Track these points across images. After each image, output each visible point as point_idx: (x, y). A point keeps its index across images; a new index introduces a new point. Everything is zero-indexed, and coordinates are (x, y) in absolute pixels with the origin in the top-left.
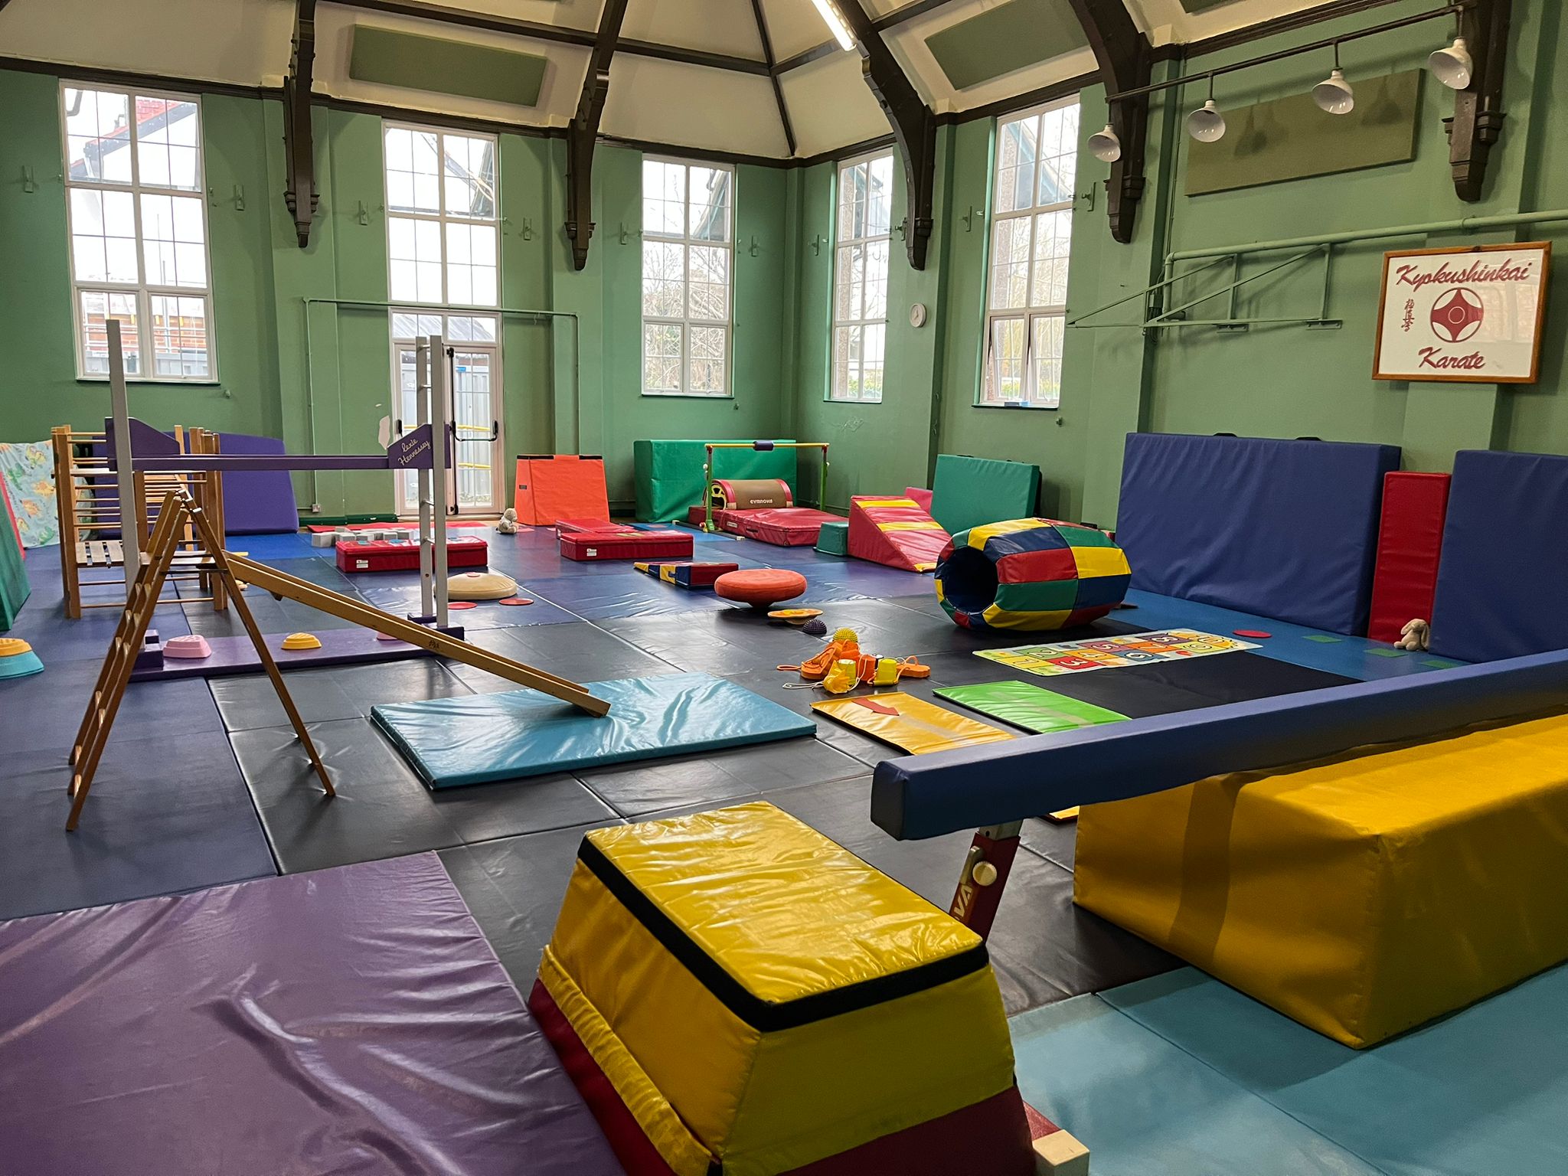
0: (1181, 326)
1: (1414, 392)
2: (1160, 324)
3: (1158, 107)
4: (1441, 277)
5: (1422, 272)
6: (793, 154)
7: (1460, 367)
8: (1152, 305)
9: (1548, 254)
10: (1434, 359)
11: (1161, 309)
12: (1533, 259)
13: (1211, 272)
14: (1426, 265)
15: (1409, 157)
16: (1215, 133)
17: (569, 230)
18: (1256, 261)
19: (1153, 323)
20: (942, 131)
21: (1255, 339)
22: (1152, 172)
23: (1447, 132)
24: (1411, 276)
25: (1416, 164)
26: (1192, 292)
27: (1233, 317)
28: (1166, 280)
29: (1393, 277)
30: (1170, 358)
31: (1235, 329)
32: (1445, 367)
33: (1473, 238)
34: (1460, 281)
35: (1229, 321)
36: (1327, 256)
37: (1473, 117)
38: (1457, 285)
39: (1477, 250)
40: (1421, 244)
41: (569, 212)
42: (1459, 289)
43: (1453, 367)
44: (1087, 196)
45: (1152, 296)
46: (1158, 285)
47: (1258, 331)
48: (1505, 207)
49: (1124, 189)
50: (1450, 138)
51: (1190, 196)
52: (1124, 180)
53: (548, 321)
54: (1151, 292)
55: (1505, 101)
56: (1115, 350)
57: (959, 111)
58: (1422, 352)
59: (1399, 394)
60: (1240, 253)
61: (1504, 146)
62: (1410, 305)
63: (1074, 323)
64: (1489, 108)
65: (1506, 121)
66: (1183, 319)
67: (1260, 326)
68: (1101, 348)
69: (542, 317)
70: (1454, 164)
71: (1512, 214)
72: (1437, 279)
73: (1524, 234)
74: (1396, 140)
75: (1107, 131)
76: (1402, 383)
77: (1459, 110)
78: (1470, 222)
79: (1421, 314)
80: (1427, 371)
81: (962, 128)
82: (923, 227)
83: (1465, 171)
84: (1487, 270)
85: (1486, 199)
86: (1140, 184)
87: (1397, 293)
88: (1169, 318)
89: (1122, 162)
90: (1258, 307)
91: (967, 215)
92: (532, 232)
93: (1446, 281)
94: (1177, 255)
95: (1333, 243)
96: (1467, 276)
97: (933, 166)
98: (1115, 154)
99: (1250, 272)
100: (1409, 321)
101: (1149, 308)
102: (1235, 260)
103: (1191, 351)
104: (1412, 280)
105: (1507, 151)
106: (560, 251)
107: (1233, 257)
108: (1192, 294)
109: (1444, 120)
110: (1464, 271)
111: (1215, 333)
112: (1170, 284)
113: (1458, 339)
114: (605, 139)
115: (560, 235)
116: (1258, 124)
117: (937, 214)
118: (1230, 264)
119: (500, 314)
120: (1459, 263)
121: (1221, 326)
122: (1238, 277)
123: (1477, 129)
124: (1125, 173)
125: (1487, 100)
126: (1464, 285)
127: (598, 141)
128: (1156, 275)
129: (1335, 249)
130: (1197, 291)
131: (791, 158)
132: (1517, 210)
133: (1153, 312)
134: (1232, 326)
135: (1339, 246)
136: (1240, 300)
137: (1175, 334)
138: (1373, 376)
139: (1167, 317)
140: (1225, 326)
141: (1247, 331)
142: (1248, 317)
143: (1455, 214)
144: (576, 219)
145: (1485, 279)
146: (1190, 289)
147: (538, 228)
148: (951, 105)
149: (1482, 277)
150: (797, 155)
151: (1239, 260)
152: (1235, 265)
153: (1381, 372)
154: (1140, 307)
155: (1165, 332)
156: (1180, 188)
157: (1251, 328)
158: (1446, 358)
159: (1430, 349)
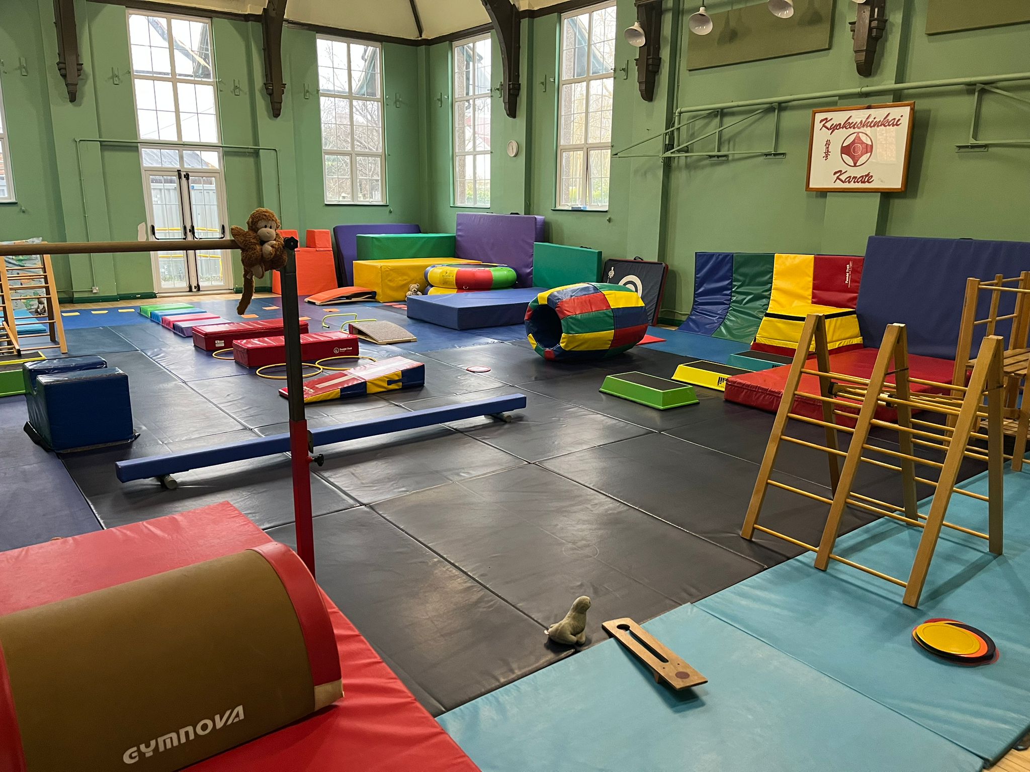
0: (686, 157)
1: (830, 198)
2: (673, 155)
3: (667, 10)
4: (847, 125)
5: (835, 122)
6: (421, 36)
7: (858, 182)
8: (667, 143)
9: (912, 110)
10: (843, 177)
11: (673, 145)
12: (903, 113)
13: (706, 121)
14: (838, 117)
15: (827, 47)
16: (707, 29)
17: (267, 89)
18: (733, 114)
19: (668, 154)
20: (525, 22)
21: (732, 165)
22: (665, 54)
23: (851, 31)
24: (828, 125)
25: (831, 51)
26: (693, 134)
27: (719, 151)
28: (676, 126)
29: (818, 125)
30: (680, 178)
31: (720, 159)
32: (849, 182)
33: (866, 100)
34: (859, 128)
35: (716, 153)
36: (776, 111)
37: (867, 21)
38: (857, 130)
39: (869, 107)
40: (835, 103)
41: (266, 76)
42: (858, 133)
43: (854, 182)
44: (623, 69)
45: (667, 137)
46: (671, 130)
47: (734, 160)
48: (886, 81)
49: (648, 65)
50: (853, 35)
51: (690, 70)
52: (647, 59)
53: (256, 153)
54: (666, 134)
55: (887, 12)
56: (645, 173)
57: (536, 9)
58: (835, 173)
59: (821, 200)
60: (722, 109)
61: (886, 40)
62: (828, 143)
63: (617, 154)
64: (877, 16)
65: (888, 25)
66: (687, 151)
67: (736, 156)
68: (636, 172)
69: (252, 151)
70: (856, 52)
71: (890, 84)
72: (844, 127)
73: (898, 97)
74: (818, 36)
75: (636, 26)
76: (823, 193)
77: (859, 17)
78: (865, 89)
79: (836, 149)
80: (839, 185)
81: (537, 20)
82: (514, 88)
83: (862, 56)
84: (875, 120)
85: (875, 74)
86: (658, 62)
87: (820, 136)
88: (679, 151)
89: (646, 47)
90: (734, 146)
91: (543, 81)
92: (240, 90)
93: (850, 128)
94: (683, 110)
95: (780, 103)
96: (864, 124)
97: (519, 47)
98: (642, 41)
99: (728, 121)
100: (827, 153)
101: (666, 144)
102: (719, 113)
103: (692, 173)
104: (829, 127)
105: (888, 44)
106: (262, 104)
107: (718, 111)
108: (692, 136)
109: (850, 23)
110: (861, 121)
111: (707, 162)
112: (678, 129)
113: (857, 165)
114: (289, 23)
115: (261, 91)
116: (733, 24)
117: (523, 80)
118: (716, 116)
119: (221, 148)
120: (858, 116)
121: (711, 157)
122: (721, 124)
123: (870, 29)
124: (648, 55)
125: (876, 10)
126: (862, 130)
127: (285, 24)
128: (670, 123)
129: (781, 107)
130: (695, 134)
131: (420, 39)
132: (894, 82)
133: (669, 147)
134: (718, 157)
135: (783, 104)
136: (723, 140)
137: (683, 161)
138: (806, 189)
139: (678, 151)
140: (714, 156)
141: (728, 159)
142: (729, 151)
143: (854, 84)
144: (272, 81)
145: (874, 126)
146: (691, 132)
147: (245, 87)
148: (529, 4)
149: (872, 125)
150: (424, 37)
151: (722, 113)
152: (719, 117)
153: (811, 186)
154: (659, 144)
155: (676, 160)
156: (683, 65)
157: (730, 158)
158: (850, 177)
159: (841, 171)
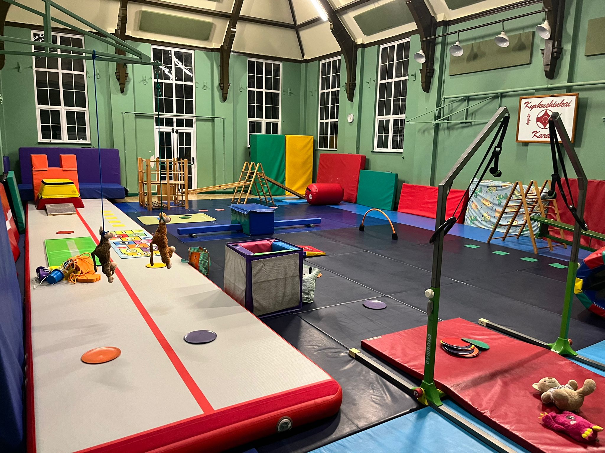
0: (448, 123)
1: (530, 147)
2: (440, 122)
3: (438, 43)
4: (540, 106)
5: (533, 104)
6: (303, 58)
7: (547, 138)
8: (437, 115)
9: (577, 97)
10: (538, 135)
11: (440, 116)
12: (572, 100)
13: (459, 103)
14: (535, 101)
15: (529, 63)
16: (460, 53)
17: (220, 86)
18: (474, 99)
19: (437, 121)
20: (360, 50)
21: (474, 128)
22: (437, 67)
23: (542, 54)
24: (529, 105)
25: (531, 65)
26: (452, 110)
27: (466, 119)
28: (442, 106)
29: (523, 106)
30: (444, 134)
31: (467, 124)
32: (541, 138)
33: (550, 91)
35: (464, 121)
36: (500, 98)
37: (551, 49)
38: (545, 108)
39: (552, 96)
40: (533, 94)
41: (221, 80)
42: (546, 110)
43: (544, 138)
44: (413, 75)
45: (437, 112)
46: (439, 108)
47: (475, 125)
48: (562, 81)
49: (427, 73)
50: (543, 56)
51: (451, 76)
52: (427, 70)
53: (213, 120)
54: (436, 110)
55: (562, 43)
56: (424, 131)
57: (366, 43)
58: (533, 132)
59: (525, 147)
60: (469, 97)
61: (562, 59)
62: (529, 116)
63: (408, 121)
64: (557, 46)
65: (563, 50)
66: (448, 120)
67: (476, 123)
68: (419, 131)
69: (211, 119)
70: (544, 65)
71: (565, 83)
72: (538, 107)
73: (569, 90)
74: (524, 56)
75: (421, 52)
76: (526, 144)
77: (547, 47)
78: (550, 86)
79: (533, 119)
80: (536, 139)
81: (367, 49)
82: (352, 86)
83: (548, 68)
84: (556, 103)
85: (556, 78)
86: (433, 71)
87: (524, 111)
89: (426, 63)
90: (475, 117)
91: (369, 81)
92: (207, 87)
93: (542, 107)
94: (446, 97)
95: (502, 93)
96: (549, 105)
97: (356, 63)
98: (423, 60)
99: (472, 103)
100: (528, 121)
101: (436, 116)
102: (467, 99)
103: (451, 132)
104: (529, 107)
105: (563, 62)
106: (217, 94)
107: (466, 98)
108: (451, 111)
109: (541, 50)
110: (548, 103)
111: (460, 126)
112: (443, 108)
113: (546, 128)
114: (234, 52)
115: (217, 88)
116: (475, 50)
117: (358, 81)
118: (465, 100)
120: (546, 101)
121: (461, 123)
122: (468, 106)
123: (553, 53)
124: (427, 67)
125: (556, 43)
126: (548, 108)
127: (232, 53)
128: (438, 104)
129: (502, 95)
130: (453, 110)
132: (567, 82)
133: (438, 117)
134: (466, 123)
135: (504, 94)
136: (469, 113)
137: (445, 125)
138: (516, 141)
139: (442, 119)
140: (463, 123)
141: (471, 124)
142: (472, 120)
143: (544, 83)
144: (223, 82)
145: (555, 106)
146: (450, 109)
147: (209, 85)
148: (363, 41)
150: (305, 58)
151: (468, 99)
152: (467, 101)
153: (519, 140)
154: (432, 116)
155: (442, 125)
156: (447, 73)
157: (473, 123)
158: (542, 135)
159: (536, 131)
